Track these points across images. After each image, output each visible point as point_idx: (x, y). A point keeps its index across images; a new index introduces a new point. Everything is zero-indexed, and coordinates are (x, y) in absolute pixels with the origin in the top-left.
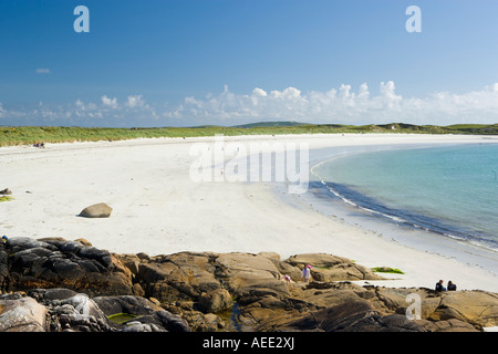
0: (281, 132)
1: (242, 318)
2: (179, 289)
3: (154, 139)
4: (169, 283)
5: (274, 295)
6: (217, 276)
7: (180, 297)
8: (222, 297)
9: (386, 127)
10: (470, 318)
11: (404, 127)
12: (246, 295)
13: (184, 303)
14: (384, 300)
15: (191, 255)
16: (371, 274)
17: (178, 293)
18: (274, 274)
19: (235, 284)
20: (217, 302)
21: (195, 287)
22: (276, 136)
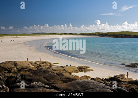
0: (41, 35)
1: (18, 74)
2: (4, 69)
3: (9, 37)
4: (2, 68)
5: (27, 69)
6: (15, 66)
7: (5, 70)
8: (14, 70)
9: (66, 34)
10: (69, 71)
11: (70, 34)
12: (20, 69)
13: (5, 72)
14: (52, 69)
15: (9, 62)
16: (52, 64)
17: (4, 70)
18: (29, 65)
19: (18, 67)
20: (13, 71)
21: (9, 68)
22: (40, 36)
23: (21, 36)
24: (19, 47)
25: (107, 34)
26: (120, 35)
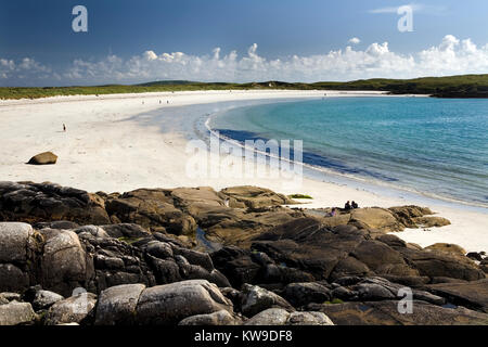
1: (209, 237)
2: (150, 218)
4: (141, 214)
5: (229, 218)
6: (177, 206)
7: (152, 224)
8: (189, 221)
9: (265, 85)
11: (279, 85)
12: (205, 220)
16: (290, 200)
17: (149, 221)
20: (186, 226)
21: (162, 216)
22: (176, 93)
23: (112, 93)
24: (125, 135)
25: (414, 85)
26: (460, 88)
